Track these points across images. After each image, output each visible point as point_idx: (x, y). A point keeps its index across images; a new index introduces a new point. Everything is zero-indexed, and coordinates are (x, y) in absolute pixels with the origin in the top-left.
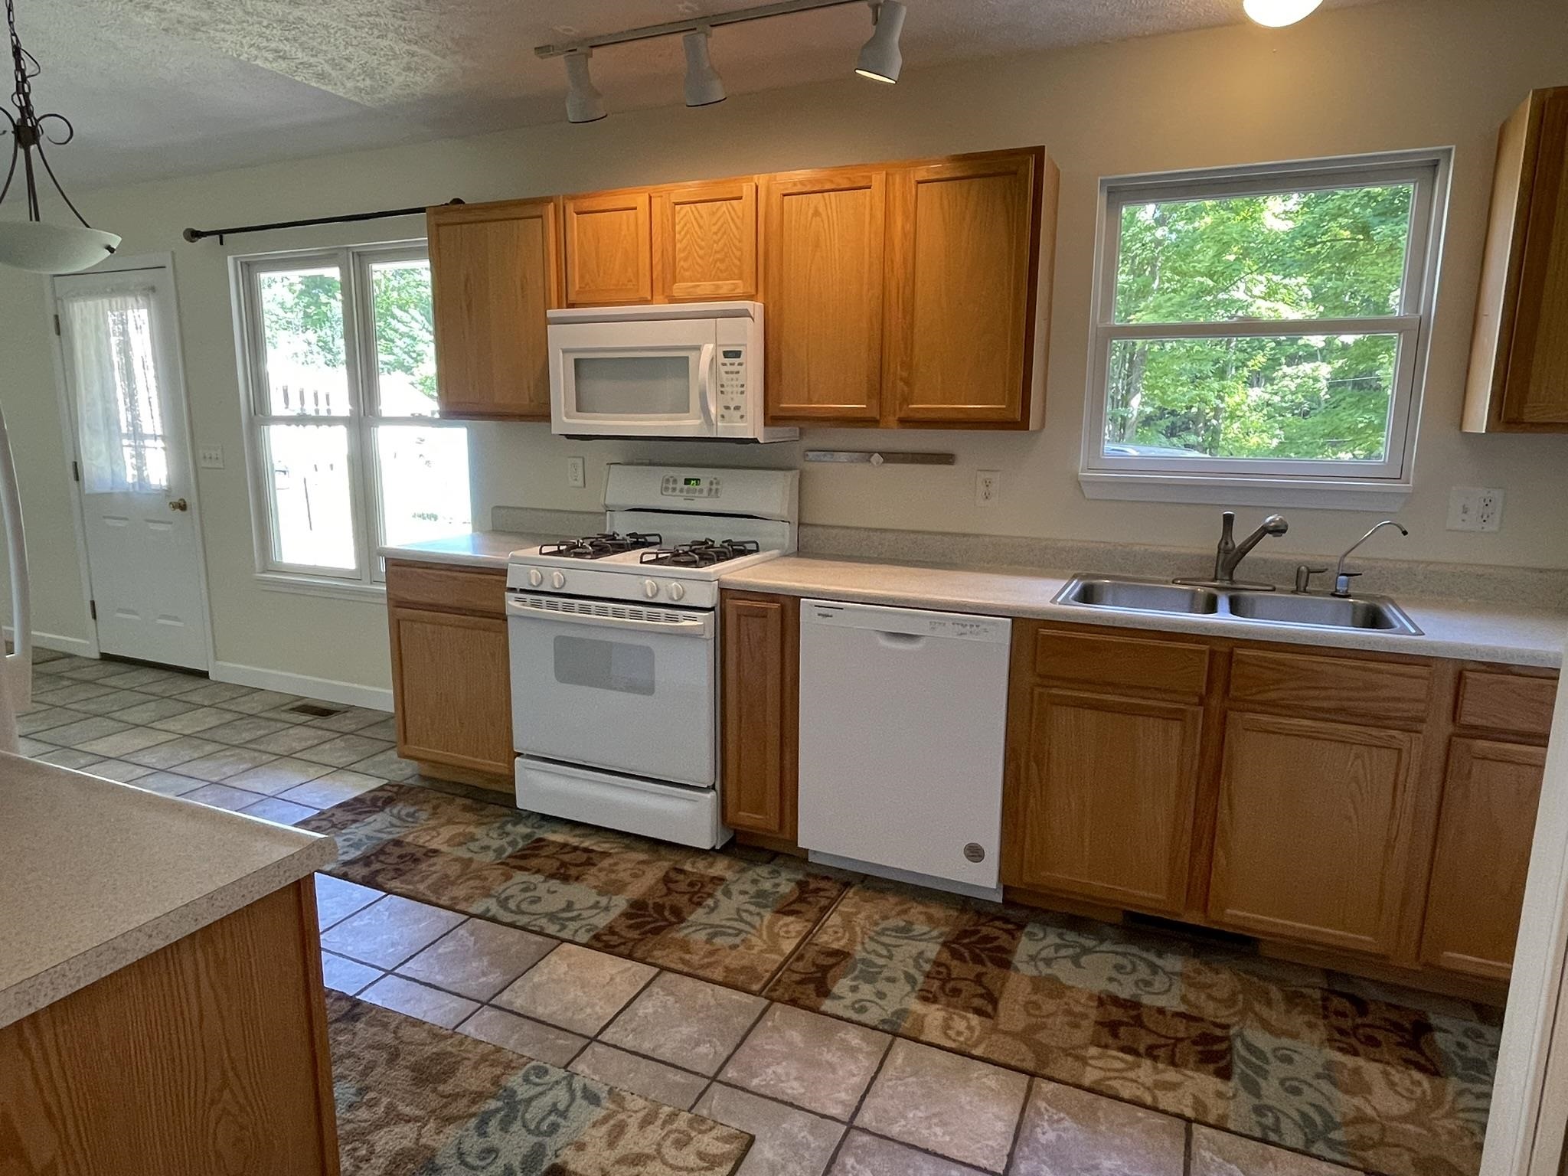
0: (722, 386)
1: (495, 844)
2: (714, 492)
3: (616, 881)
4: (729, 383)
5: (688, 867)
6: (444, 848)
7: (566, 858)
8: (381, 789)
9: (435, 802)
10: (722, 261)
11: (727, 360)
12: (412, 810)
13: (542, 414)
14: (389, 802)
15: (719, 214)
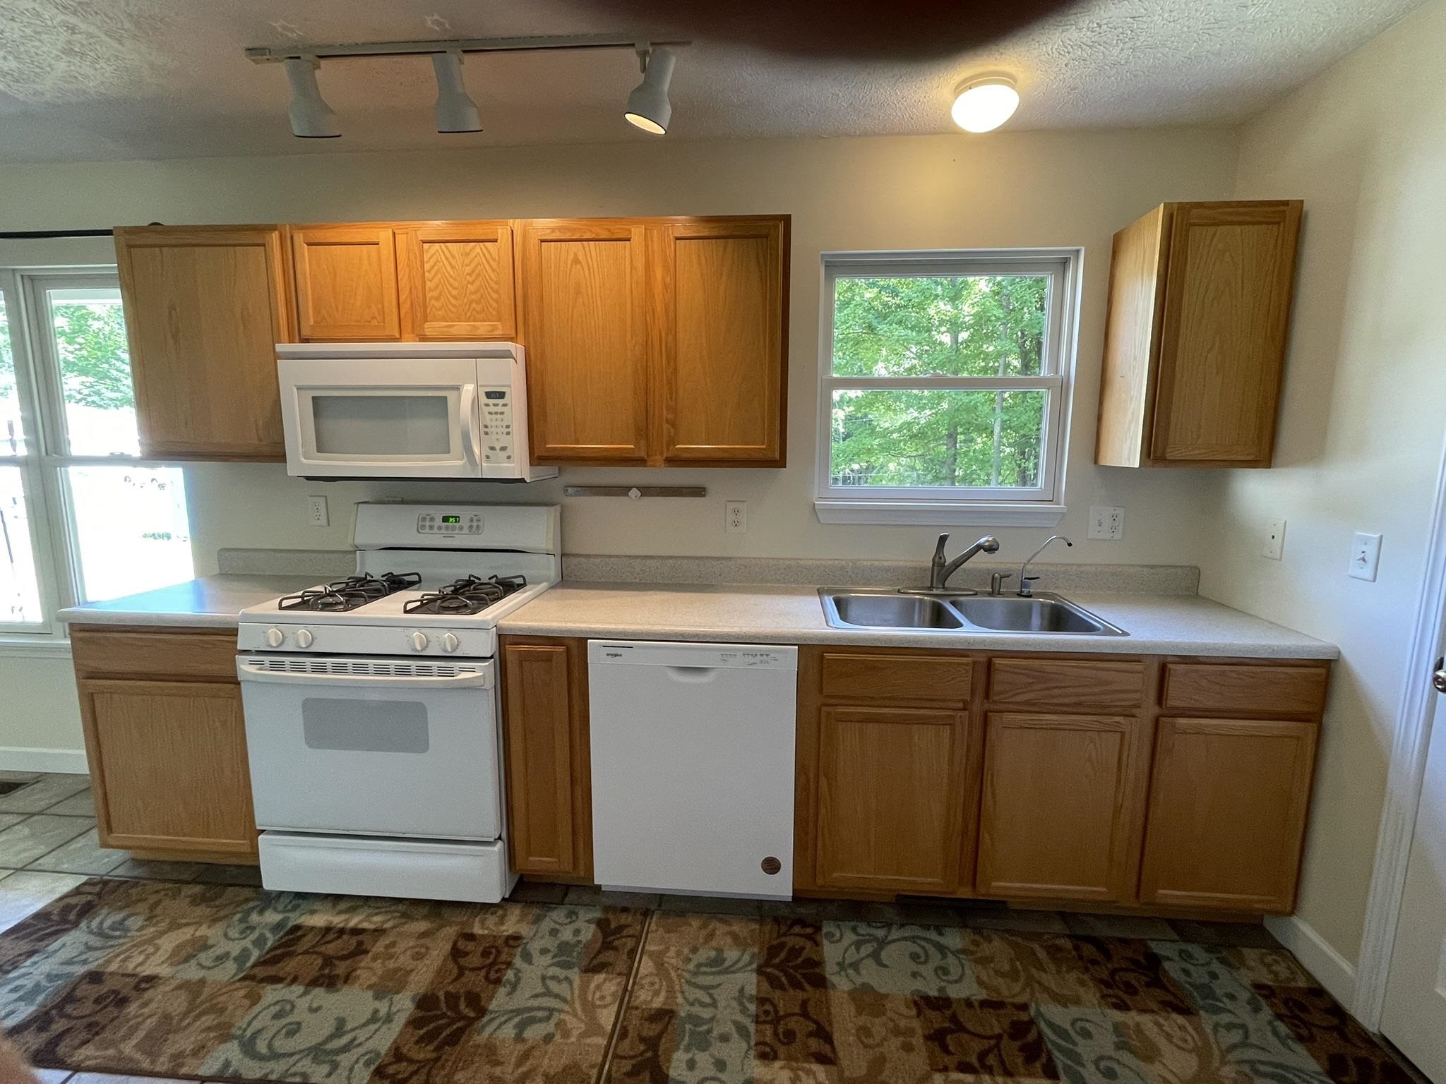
0: (486, 427)
1: (235, 949)
2: (475, 529)
3: (396, 970)
4: (494, 423)
5: (477, 930)
6: (164, 971)
7: (330, 949)
8: (77, 891)
9: (153, 899)
10: (478, 302)
11: (491, 401)
12: (118, 917)
13: (277, 455)
14: (87, 910)
15: (473, 254)
